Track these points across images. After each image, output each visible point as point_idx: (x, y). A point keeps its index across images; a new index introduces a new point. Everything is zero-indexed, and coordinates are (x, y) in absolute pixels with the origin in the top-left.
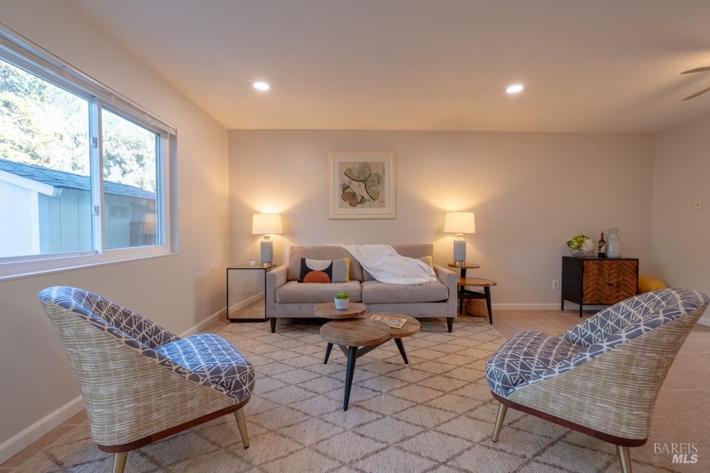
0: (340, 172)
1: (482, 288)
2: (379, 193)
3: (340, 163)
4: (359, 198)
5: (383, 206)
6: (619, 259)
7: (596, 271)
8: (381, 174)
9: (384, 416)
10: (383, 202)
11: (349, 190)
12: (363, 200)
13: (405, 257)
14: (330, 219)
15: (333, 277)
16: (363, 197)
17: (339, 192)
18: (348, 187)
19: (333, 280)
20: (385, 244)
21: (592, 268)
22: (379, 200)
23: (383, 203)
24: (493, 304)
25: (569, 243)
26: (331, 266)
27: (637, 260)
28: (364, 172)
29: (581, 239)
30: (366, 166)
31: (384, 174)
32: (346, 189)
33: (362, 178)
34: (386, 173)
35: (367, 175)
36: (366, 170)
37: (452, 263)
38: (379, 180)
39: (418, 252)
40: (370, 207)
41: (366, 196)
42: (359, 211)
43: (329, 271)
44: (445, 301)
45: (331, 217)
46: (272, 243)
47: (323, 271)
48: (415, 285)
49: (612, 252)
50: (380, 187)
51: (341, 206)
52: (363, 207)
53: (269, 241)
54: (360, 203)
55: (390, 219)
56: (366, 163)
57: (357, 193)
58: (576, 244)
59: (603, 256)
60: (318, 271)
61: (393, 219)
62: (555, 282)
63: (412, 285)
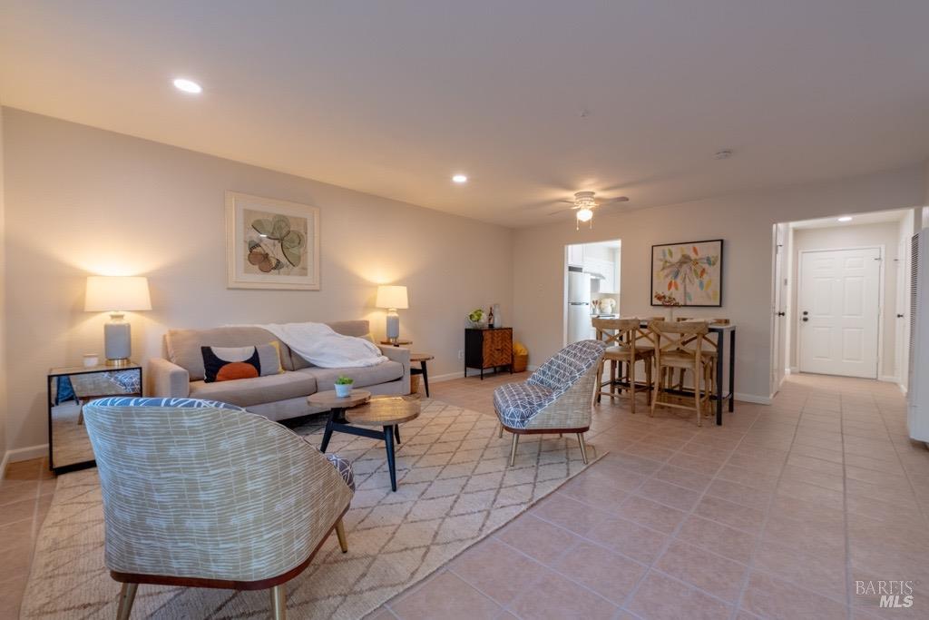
0: (245, 223)
1: (419, 363)
2: (299, 257)
3: (245, 210)
4: (274, 262)
5: (306, 275)
6: (501, 329)
7: (490, 340)
8: (302, 232)
9: (432, 482)
10: (305, 269)
11: (258, 250)
12: (278, 265)
13: (346, 337)
14: (229, 289)
15: (262, 368)
16: (278, 261)
17: (243, 251)
18: (258, 245)
19: (262, 373)
20: (316, 321)
21: (487, 336)
22: (300, 266)
23: (304, 272)
24: (429, 378)
25: (471, 316)
26: (256, 353)
27: (511, 329)
28: (280, 228)
29: (479, 313)
30: (282, 221)
31: (306, 233)
32: (254, 247)
33: (278, 235)
34: (309, 231)
35: (284, 232)
36: (283, 225)
37: (385, 340)
38: (301, 240)
39: (356, 329)
40: (289, 274)
41: (283, 260)
42: (273, 279)
43: (255, 361)
44: (399, 379)
45: (230, 286)
46: (129, 326)
47: (247, 362)
48: (372, 366)
49: (497, 323)
50: (302, 250)
51: (246, 271)
52: (279, 273)
53: (124, 322)
54: (275, 268)
55: (313, 290)
56: (284, 217)
57: (271, 255)
58: (476, 317)
59: (491, 326)
60: (237, 364)
61: (318, 291)
62: (460, 354)
63: (368, 366)
